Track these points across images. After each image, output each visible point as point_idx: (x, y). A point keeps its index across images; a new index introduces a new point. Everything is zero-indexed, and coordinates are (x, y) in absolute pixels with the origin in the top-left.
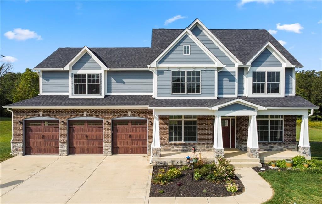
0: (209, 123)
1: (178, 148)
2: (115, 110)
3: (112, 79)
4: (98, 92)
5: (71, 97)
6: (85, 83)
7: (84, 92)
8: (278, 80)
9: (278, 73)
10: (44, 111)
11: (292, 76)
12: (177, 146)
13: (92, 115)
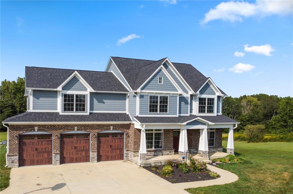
0: (171, 134)
1: (150, 153)
2: (100, 125)
3: (94, 99)
4: (84, 110)
5: (61, 114)
6: (73, 102)
7: (72, 110)
8: (213, 104)
9: (213, 99)
10: (39, 126)
11: (220, 102)
12: (151, 152)
13: (82, 129)
